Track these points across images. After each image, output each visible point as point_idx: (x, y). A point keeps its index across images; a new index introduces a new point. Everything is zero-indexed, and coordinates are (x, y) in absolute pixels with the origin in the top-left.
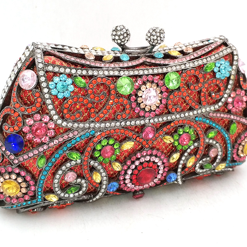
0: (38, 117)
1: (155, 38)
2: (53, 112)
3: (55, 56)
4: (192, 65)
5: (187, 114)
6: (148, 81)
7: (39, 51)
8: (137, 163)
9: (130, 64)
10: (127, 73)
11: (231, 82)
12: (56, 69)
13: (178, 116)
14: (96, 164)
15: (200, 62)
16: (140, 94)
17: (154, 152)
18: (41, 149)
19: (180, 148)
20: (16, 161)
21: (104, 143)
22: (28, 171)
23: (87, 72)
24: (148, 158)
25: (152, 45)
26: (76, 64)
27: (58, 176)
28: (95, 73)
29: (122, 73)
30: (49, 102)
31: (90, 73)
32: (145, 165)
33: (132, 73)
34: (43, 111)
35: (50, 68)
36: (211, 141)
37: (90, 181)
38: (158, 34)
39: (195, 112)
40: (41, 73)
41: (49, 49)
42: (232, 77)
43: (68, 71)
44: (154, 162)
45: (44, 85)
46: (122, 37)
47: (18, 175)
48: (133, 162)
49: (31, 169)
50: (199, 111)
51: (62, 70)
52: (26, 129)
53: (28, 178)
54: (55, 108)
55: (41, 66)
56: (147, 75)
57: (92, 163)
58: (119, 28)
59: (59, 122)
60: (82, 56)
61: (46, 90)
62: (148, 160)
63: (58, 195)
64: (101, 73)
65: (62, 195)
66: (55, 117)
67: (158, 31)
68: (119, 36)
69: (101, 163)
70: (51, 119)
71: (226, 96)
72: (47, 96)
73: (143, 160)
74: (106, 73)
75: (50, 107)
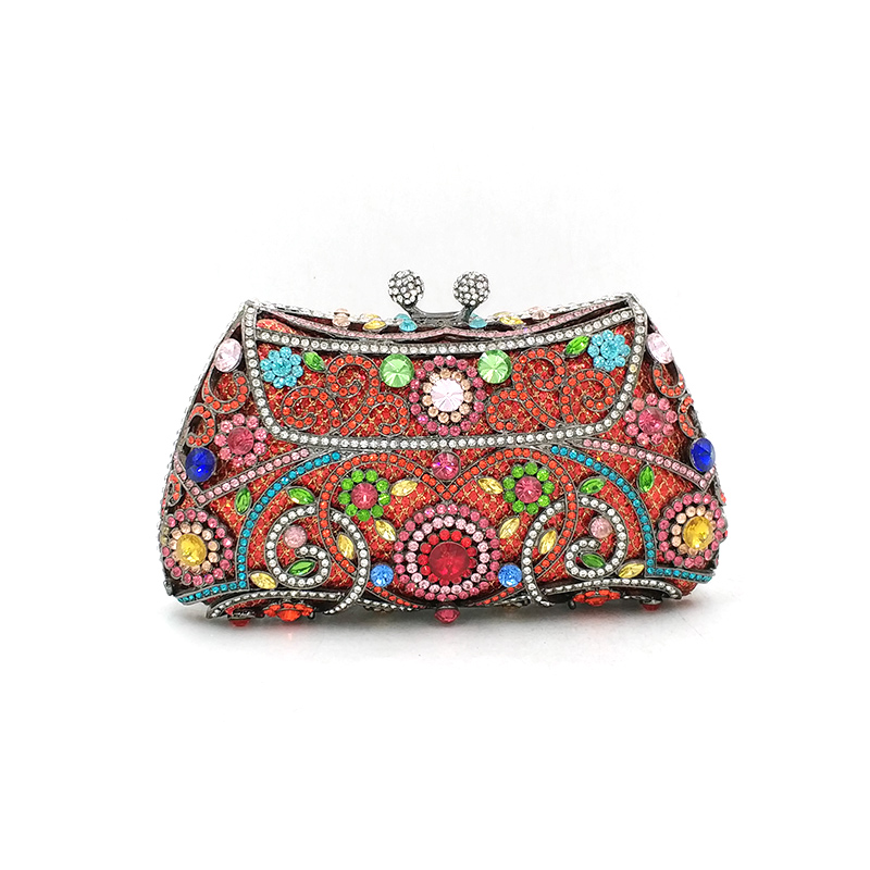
0: (241, 418)
1: (466, 289)
2: (265, 412)
3: (278, 319)
4: (540, 341)
5: (530, 438)
6: (445, 366)
7: (251, 310)
8: (427, 528)
9: (415, 337)
10: (404, 350)
11: (630, 378)
12: (275, 339)
13: (510, 440)
14: (345, 522)
15: (559, 336)
16: (427, 388)
17: (465, 510)
18: (244, 478)
19: (518, 507)
20: (202, 499)
21: (358, 476)
22: (222, 520)
23: (330, 345)
24: (449, 522)
25: (468, 306)
26: (313, 334)
27: (273, 536)
28: (344, 348)
29: (394, 350)
30: (259, 393)
31: (335, 347)
32: (444, 534)
33: (414, 351)
34: (249, 409)
35: (265, 337)
36: (594, 503)
37: (335, 557)
38: (472, 283)
39: (549, 436)
40: (250, 344)
41: (270, 308)
42: (632, 369)
43: (295, 343)
44: (464, 532)
45: (252, 364)
46: (404, 290)
47: (205, 526)
48: (419, 527)
49: (227, 517)
50: (560, 435)
51: (285, 340)
52: (219, 440)
53: (221, 532)
54: (270, 406)
55: (250, 332)
56: (445, 356)
57: (337, 517)
58: (400, 276)
59: (276, 430)
60: (329, 323)
61: (255, 373)
62: (450, 525)
63: (275, 577)
64: (355, 348)
65: (283, 577)
66: (270, 421)
67: (473, 277)
68: (399, 288)
69: (354, 520)
70: (261, 423)
71: (620, 406)
72: (256, 383)
73: (438, 523)
74: (365, 349)
75: (261, 403)
